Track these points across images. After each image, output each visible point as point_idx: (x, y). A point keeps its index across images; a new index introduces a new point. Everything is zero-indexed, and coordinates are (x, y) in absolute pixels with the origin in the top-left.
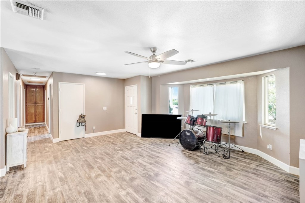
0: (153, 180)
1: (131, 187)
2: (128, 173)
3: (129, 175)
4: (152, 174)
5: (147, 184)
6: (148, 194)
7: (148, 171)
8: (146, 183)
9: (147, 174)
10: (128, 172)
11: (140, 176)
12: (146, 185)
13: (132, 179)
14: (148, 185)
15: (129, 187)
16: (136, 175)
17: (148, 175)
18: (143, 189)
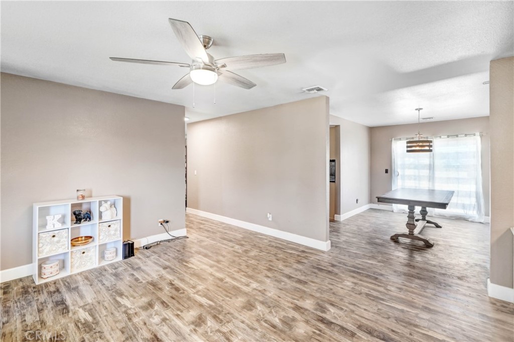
0: (210, 306)
1: (246, 293)
2: (266, 321)
3: (259, 315)
4: (210, 323)
5: (221, 299)
6: (219, 285)
7: (219, 331)
8: (223, 300)
9: (221, 321)
10: (266, 325)
11: (236, 314)
12: (222, 297)
13: (249, 306)
14: (219, 297)
15: (249, 292)
16: (246, 316)
17: (219, 318)
18: (227, 291)
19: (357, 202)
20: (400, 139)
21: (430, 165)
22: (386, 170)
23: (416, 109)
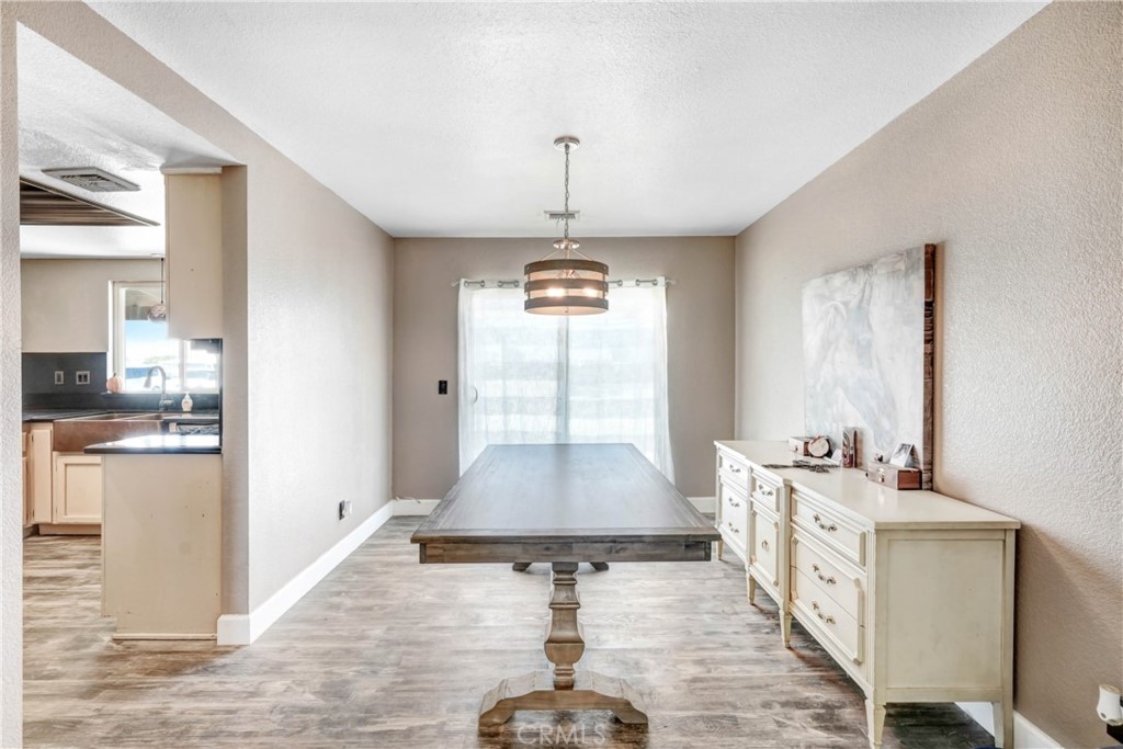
19: (341, 516)
20: (482, 284)
21: (559, 364)
22: (441, 382)
23: (559, 140)
